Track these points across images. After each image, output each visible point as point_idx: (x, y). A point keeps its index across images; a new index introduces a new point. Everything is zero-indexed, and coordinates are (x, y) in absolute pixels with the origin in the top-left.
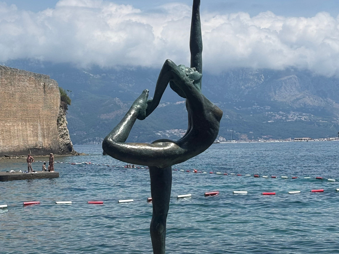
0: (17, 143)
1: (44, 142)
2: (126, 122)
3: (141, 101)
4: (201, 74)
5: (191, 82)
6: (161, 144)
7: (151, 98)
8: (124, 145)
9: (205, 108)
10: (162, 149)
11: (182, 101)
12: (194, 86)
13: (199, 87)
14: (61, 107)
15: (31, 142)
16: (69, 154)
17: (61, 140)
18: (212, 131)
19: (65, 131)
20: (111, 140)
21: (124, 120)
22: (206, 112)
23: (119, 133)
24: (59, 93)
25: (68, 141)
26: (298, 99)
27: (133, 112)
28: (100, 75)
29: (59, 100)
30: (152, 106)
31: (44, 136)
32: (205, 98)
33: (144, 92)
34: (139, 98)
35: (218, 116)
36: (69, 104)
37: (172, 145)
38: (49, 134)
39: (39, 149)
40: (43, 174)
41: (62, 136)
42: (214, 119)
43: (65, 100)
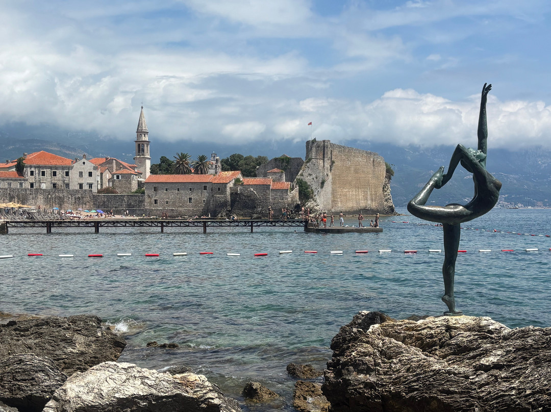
2: (426, 190)
3: (438, 175)
4: (485, 155)
5: (477, 161)
6: (452, 207)
7: (446, 172)
8: (423, 207)
9: (487, 180)
10: (452, 210)
11: (470, 176)
12: (479, 164)
13: (483, 165)
18: (493, 198)
20: (414, 203)
21: (424, 188)
22: (488, 183)
23: (420, 198)
27: (431, 183)
30: (446, 178)
32: (488, 173)
33: (440, 168)
34: (437, 172)
35: (498, 187)
37: (461, 208)
42: (495, 189)
43: (389, 172)
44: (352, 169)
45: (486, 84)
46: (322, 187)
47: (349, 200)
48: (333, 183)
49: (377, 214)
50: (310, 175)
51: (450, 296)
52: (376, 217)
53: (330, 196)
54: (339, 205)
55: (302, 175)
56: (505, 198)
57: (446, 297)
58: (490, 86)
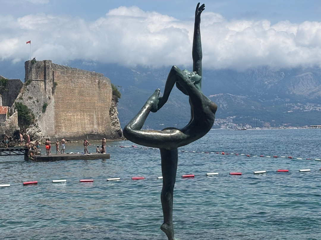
0: (76, 130)
1: (99, 129)
2: (142, 114)
3: (154, 98)
4: (200, 77)
5: (192, 83)
6: (169, 131)
8: (139, 132)
9: (203, 103)
10: (169, 135)
12: (194, 86)
13: (199, 87)
14: (112, 99)
15: (88, 129)
16: (119, 139)
17: (113, 127)
18: (209, 120)
19: (116, 120)
20: (130, 128)
21: (140, 113)
22: (204, 106)
23: (136, 123)
24: (111, 89)
25: (118, 129)
26: (313, 93)
27: (147, 106)
28: (146, 73)
29: (111, 94)
30: (162, 101)
31: (98, 124)
32: (203, 96)
33: (156, 91)
34: (153, 96)
35: (214, 110)
36: (119, 97)
37: (178, 132)
38: (102, 122)
39: (94, 135)
40: (96, 155)
41: (114, 124)
42: (210, 112)
43: (116, 95)
44: (77, 91)
45: (199, 4)
46: (44, 111)
47: (74, 125)
48: (56, 107)
49: (103, 139)
50: (30, 98)
51: (169, 225)
52: (103, 143)
53: (53, 121)
54: (64, 130)
55: (21, 98)
56: (233, 120)
57: (165, 226)
58: (203, 6)
